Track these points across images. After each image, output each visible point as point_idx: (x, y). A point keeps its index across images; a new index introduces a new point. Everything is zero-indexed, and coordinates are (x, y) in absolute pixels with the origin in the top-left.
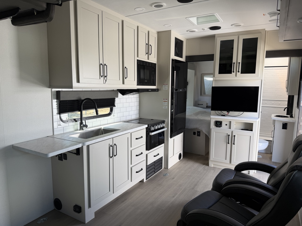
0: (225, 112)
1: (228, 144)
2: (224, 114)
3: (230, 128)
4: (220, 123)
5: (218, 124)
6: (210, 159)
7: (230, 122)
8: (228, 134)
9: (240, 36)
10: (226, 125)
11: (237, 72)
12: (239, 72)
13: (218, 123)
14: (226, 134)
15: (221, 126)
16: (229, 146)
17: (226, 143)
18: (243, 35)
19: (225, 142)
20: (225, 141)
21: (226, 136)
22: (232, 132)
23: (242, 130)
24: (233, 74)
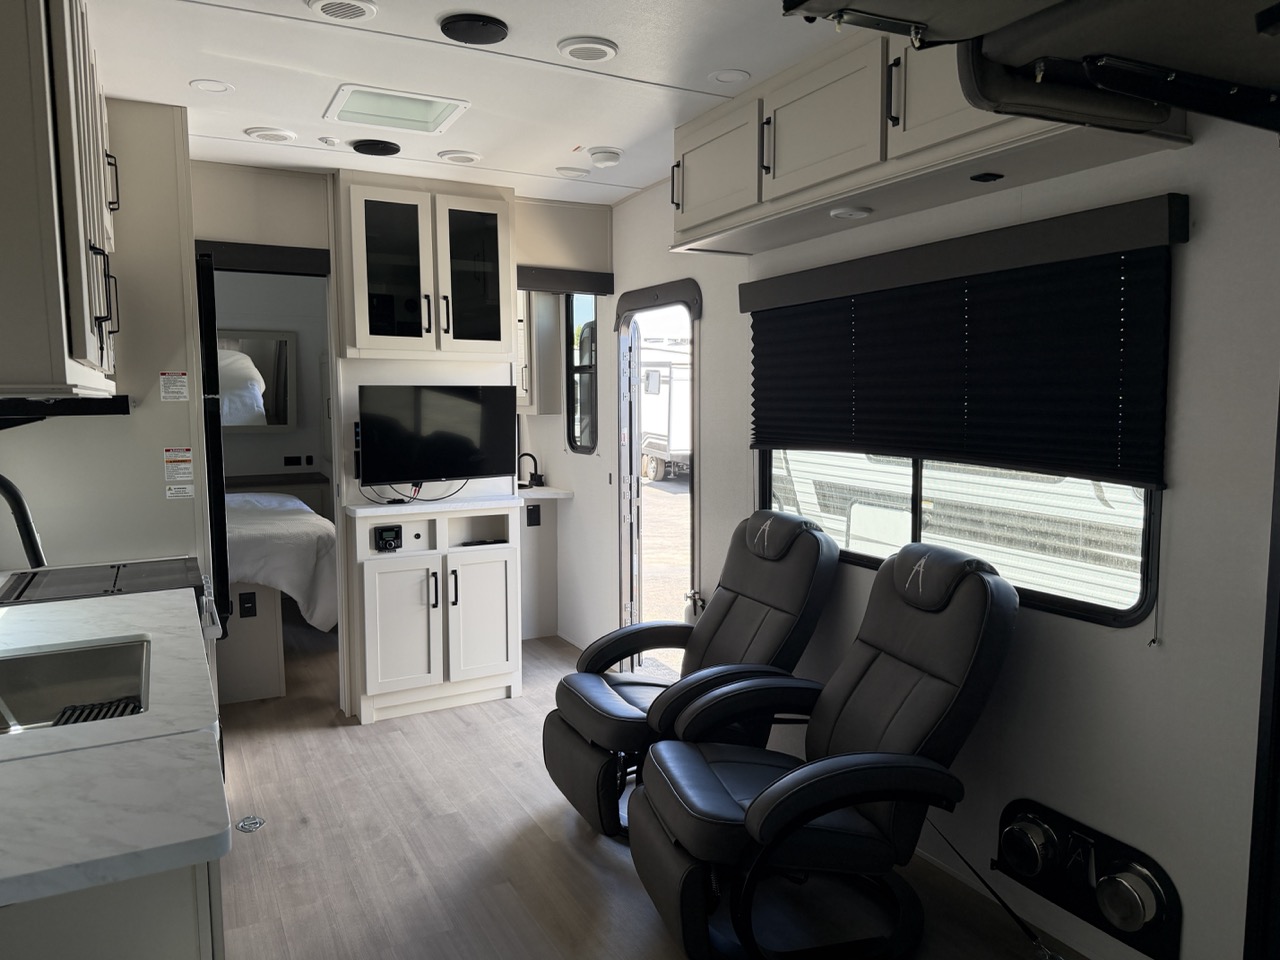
0: (406, 489)
1: (432, 610)
2: (401, 497)
3: (433, 545)
4: (393, 534)
5: (387, 538)
6: (365, 691)
7: (432, 524)
8: (431, 572)
9: (439, 197)
10: (418, 536)
11: (442, 332)
12: (447, 331)
13: (385, 535)
14: (424, 573)
15: (400, 546)
16: (437, 614)
17: (425, 607)
18: (449, 196)
19: (422, 604)
20: (422, 599)
21: (425, 578)
22: (445, 559)
23: (465, 544)
24: (428, 338)
